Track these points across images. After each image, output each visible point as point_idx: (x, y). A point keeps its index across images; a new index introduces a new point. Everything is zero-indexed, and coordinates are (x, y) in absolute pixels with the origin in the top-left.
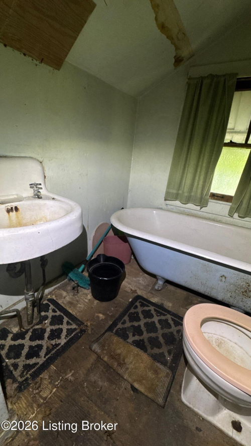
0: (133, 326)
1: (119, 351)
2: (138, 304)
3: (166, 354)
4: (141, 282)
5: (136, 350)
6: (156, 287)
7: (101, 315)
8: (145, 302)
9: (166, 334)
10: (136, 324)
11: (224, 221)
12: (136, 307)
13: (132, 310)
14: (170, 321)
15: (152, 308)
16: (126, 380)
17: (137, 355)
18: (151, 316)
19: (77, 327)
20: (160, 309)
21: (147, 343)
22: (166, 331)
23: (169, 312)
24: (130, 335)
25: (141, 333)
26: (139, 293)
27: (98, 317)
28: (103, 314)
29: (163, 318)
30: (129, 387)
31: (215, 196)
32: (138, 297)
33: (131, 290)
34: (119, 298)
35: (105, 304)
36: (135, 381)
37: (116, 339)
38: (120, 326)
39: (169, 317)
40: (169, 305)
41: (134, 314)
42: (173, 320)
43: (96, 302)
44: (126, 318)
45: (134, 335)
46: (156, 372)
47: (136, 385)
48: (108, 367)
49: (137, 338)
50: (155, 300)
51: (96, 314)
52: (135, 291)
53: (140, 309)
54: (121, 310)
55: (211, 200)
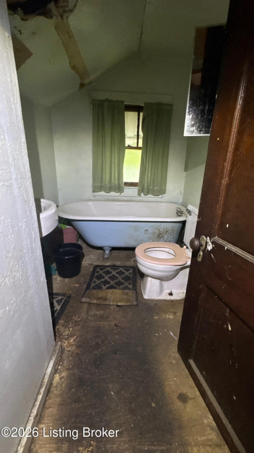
0: (101, 282)
1: (100, 296)
2: (98, 270)
3: (128, 285)
4: (93, 257)
5: (110, 291)
6: (106, 256)
7: (76, 285)
8: (102, 267)
9: (124, 277)
10: (103, 280)
11: (136, 200)
12: (98, 272)
13: (96, 274)
14: (123, 271)
15: (109, 269)
16: (112, 305)
17: (112, 292)
18: (110, 273)
19: (62, 297)
20: (114, 267)
21: (115, 286)
22: (123, 276)
23: (120, 267)
24: (103, 286)
25: (109, 283)
26: (96, 264)
27: (75, 287)
28: (77, 284)
29: (118, 271)
30: (116, 307)
31: (127, 184)
32: (96, 267)
33: (89, 264)
34: (82, 271)
35: (74, 279)
36: (117, 302)
37: (95, 291)
38: (93, 285)
39: (121, 269)
40: (118, 263)
41: (99, 275)
42: (124, 269)
43: (67, 280)
44: (95, 279)
45: (105, 285)
46: (127, 294)
47: (119, 304)
48: (98, 305)
49: (107, 286)
50: (108, 264)
51: (72, 286)
52: (92, 264)
53: (101, 272)
54: (88, 277)
55: (125, 187)
